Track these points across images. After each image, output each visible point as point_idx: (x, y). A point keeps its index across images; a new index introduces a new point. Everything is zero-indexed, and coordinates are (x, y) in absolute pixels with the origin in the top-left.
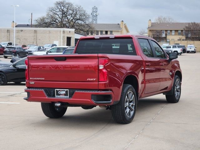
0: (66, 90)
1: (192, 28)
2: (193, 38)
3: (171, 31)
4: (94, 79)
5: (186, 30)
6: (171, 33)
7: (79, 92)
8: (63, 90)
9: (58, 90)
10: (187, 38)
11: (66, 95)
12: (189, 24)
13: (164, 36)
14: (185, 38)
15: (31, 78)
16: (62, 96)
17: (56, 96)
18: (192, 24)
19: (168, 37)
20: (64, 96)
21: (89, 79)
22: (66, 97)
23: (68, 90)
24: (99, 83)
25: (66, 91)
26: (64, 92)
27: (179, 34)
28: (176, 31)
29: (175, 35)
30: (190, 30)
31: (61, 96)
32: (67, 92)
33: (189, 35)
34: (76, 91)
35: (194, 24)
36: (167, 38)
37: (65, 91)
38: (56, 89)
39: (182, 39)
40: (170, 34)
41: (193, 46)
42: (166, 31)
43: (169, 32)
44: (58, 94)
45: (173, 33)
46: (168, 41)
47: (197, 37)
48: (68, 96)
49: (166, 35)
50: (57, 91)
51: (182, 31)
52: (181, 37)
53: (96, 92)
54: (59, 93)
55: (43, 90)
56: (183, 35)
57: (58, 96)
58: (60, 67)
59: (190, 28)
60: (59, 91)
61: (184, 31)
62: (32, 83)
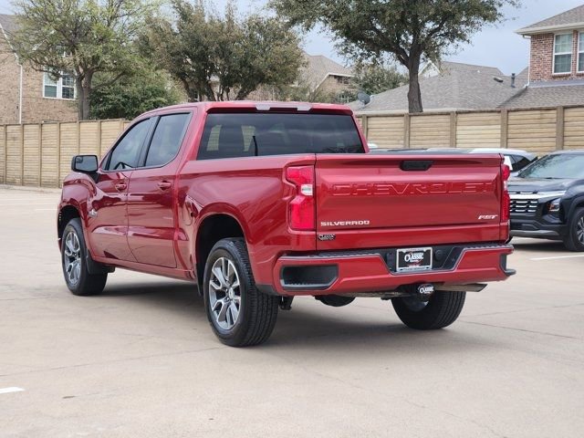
0: (425, 249)
4: (493, 217)
7: (472, 249)
8: (417, 249)
9: (404, 250)
11: (422, 263)
15: (323, 224)
16: (414, 267)
17: (398, 269)
20: (418, 266)
21: (484, 217)
22: (424, 268)
23: (430, 248)
24: (501, 224)
25: (425, 253)
26: (420, 256)
31: (411, 267)
32: (427, 253)
34: (466, 249)
37: (422, 252)
38: (398, 250)
44: (403, 264)
48: (431, 266)
50: (402, 255)
54: (407, 258)
55: (378, 255)
57: (405, 269)
58: (420, 188)
60: (407, 253)
62: (325, 238)
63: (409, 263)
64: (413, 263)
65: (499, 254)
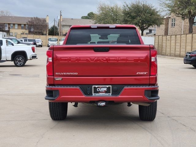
0: (107, 86)
1: (35, 23)
2: (36, 32)
3: (14, 24)
4: (145, 73)
5: (29, 25)
6: (14, 26)
7: (129, 87)
8: (103, 86)
9: (96, 86)
10: (30, 32)
11: (106, 92)
12: (32, 18)
13: (7, 29)
14: (28, 32)
15: (57, 74)
16: (102, 93)
17: (93, 94)
18: (35, 19)
19: (11, 30)
20: (104, 93)
21: (139, 73)
22: (107, 94)
23: (111, 86)
24: (150, 77)
26: (105, 89)
27: (22, 28)
28: (19, 25)
29: (18, 28)
30: (33, 25)
31: (100, 93)
32: (109, 88)
33: (32, 30)
34: (126, 87)
35: (37, 19)
36: (10, 32)
37: (106, 87)
38: (93, 86)
39: (25, 33)
40: (13, 28)
41: (40, 40)
42: (9, 24)
43: (12, 25)
44: (96, 92)
45: (16, 26)
46: (11, 34)
47: (40, 31)
48: (111, 94)
49: (9, 28)
50: (95, 88)
51: (25, 25)
52: (24, 31)
53: (147, 87)
54: (98, 90)
55: (78, 87)
56: (26, 29)
57: (97, 94)
58: (102, 59)
59: (33, 23)
60: (98, 87)
61: (27, 26)
62: (58, 79)
63: (99, 92)
64: (101, 92)
65: (144, 90)
